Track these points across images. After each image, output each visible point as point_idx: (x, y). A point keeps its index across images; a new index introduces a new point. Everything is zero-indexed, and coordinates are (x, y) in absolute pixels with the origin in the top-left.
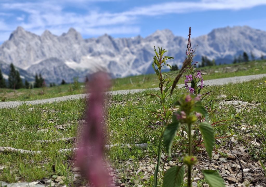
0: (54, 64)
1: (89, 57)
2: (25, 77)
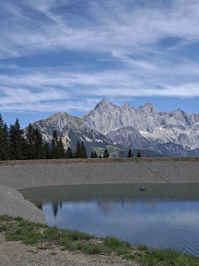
1: (161, 129)
2: (103, 141)
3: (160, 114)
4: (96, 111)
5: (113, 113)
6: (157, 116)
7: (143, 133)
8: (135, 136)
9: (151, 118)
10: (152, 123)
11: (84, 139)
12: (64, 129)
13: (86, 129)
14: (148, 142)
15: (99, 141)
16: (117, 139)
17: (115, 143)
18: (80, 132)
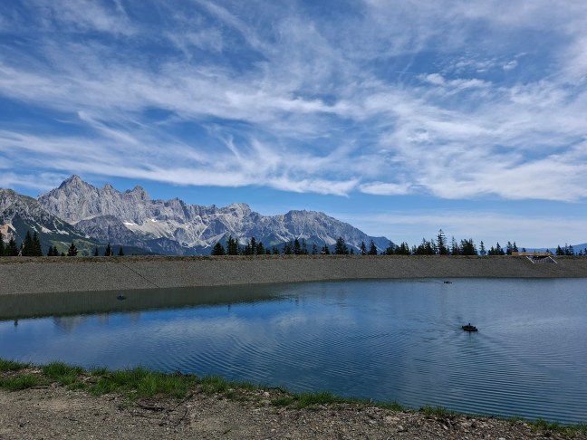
0: (111, 223)
1: (153, 220)
2: (70, 232)
3: (154, 202)
4: (62, 192)
5: (87, 196)
6: (148, 204)
7: (129, 225)
8: (118, 228)
9: (140, 206)
10: (142, 213)
11: (40, 229)
12: (5, 213)
13: (42, 215)
14: (135, 236)
15: (63, 232)
16: (91, 231)
17: (87, 237)
18: (33, 219)
